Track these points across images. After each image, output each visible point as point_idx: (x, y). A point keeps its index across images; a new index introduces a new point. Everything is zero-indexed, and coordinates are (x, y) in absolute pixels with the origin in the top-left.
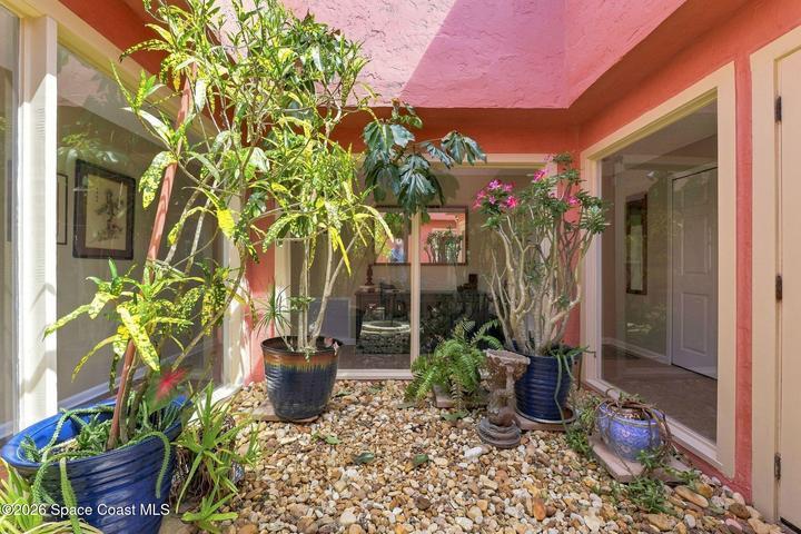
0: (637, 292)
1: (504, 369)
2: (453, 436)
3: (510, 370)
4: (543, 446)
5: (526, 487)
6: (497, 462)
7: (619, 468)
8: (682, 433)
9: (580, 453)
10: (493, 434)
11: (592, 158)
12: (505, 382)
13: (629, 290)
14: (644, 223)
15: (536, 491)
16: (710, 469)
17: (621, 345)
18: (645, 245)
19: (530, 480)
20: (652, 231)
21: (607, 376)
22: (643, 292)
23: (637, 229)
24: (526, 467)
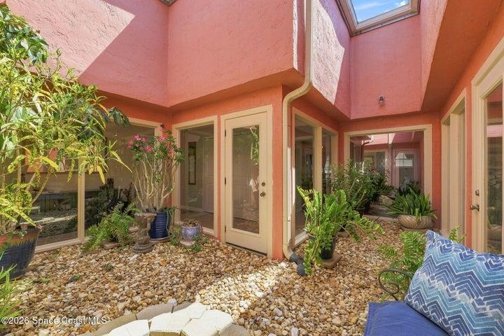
0: (192, 184)
1: (146, 219)
2: (121, 256)
3: (149, 219)
4: (162, 247)
5: (159, 259)
6: (145, 258)
7: (188, 244)
8: (206, 230)
9: (175, 245)
10: (141, 248)
11: (177, 129)
12: (146, 224)
13: (189, 184)
14: (195, 154)
15: (162, 260)
16: (212, 237)
17: (187, 208)
18: (195, 163)
19: (159, 258)
20: (198, 157)
21: (182, 219)
22: (195, 184)
23: (192, 157)
24: (157, 255)
